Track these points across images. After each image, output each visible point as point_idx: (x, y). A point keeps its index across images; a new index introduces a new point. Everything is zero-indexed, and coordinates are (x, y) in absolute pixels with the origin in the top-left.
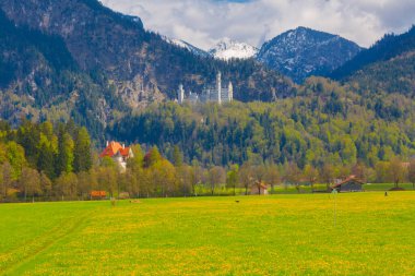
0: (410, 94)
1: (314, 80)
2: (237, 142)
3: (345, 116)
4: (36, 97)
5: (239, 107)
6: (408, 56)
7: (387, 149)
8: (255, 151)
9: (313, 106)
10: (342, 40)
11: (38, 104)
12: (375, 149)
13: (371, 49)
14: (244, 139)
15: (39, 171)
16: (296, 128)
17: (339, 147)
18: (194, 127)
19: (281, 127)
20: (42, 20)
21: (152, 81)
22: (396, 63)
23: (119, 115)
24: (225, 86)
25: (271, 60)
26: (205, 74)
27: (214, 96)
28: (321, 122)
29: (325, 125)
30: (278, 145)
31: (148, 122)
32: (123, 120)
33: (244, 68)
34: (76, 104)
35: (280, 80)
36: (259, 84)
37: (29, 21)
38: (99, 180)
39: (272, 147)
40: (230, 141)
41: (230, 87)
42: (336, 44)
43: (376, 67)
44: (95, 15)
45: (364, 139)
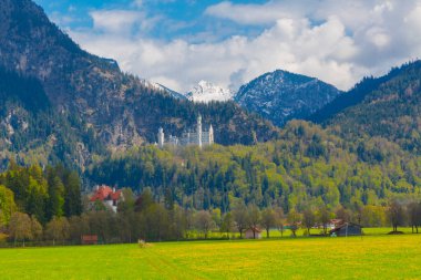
0: (392, 137)
1: (295, 123)
2: (219, 186)
3: (327, 159)
4: (12, 141)
5: (219, 151)
6: (389, 99)
7: (371, 193)
8: (237, 195)
9: (295, 150)
10: (320, 82)
11: (15, 147)
12: (359, 193)
13: (349, 92)
14: (225, 183)
15: (30, 215)
16: (278, 172)
17: (322, 191)
18: (174, 171)
19: (263, 171)
20: (18, 62)
21: (131, 124)
22: (378, 106)
23: (98, 159)
24: (205, 129)
25: (249, 103)
26: (185, 117)
27: (194, 139)
28: (304, 166)
29: (307, 169)
30: (260, 189)
31: (128, 166)
32: (102, 163)
33: (224, 111)
34: (54, 148)
35: (261, 124)
36: (240, 128)
37: (6, 64)
38: (91, 224)
39: (254, 191)
40: (211, 185)
41: (211, 129)
42: (314, 87)
43: (357, 110)
44: (73, 57)
45: (346, 183)
